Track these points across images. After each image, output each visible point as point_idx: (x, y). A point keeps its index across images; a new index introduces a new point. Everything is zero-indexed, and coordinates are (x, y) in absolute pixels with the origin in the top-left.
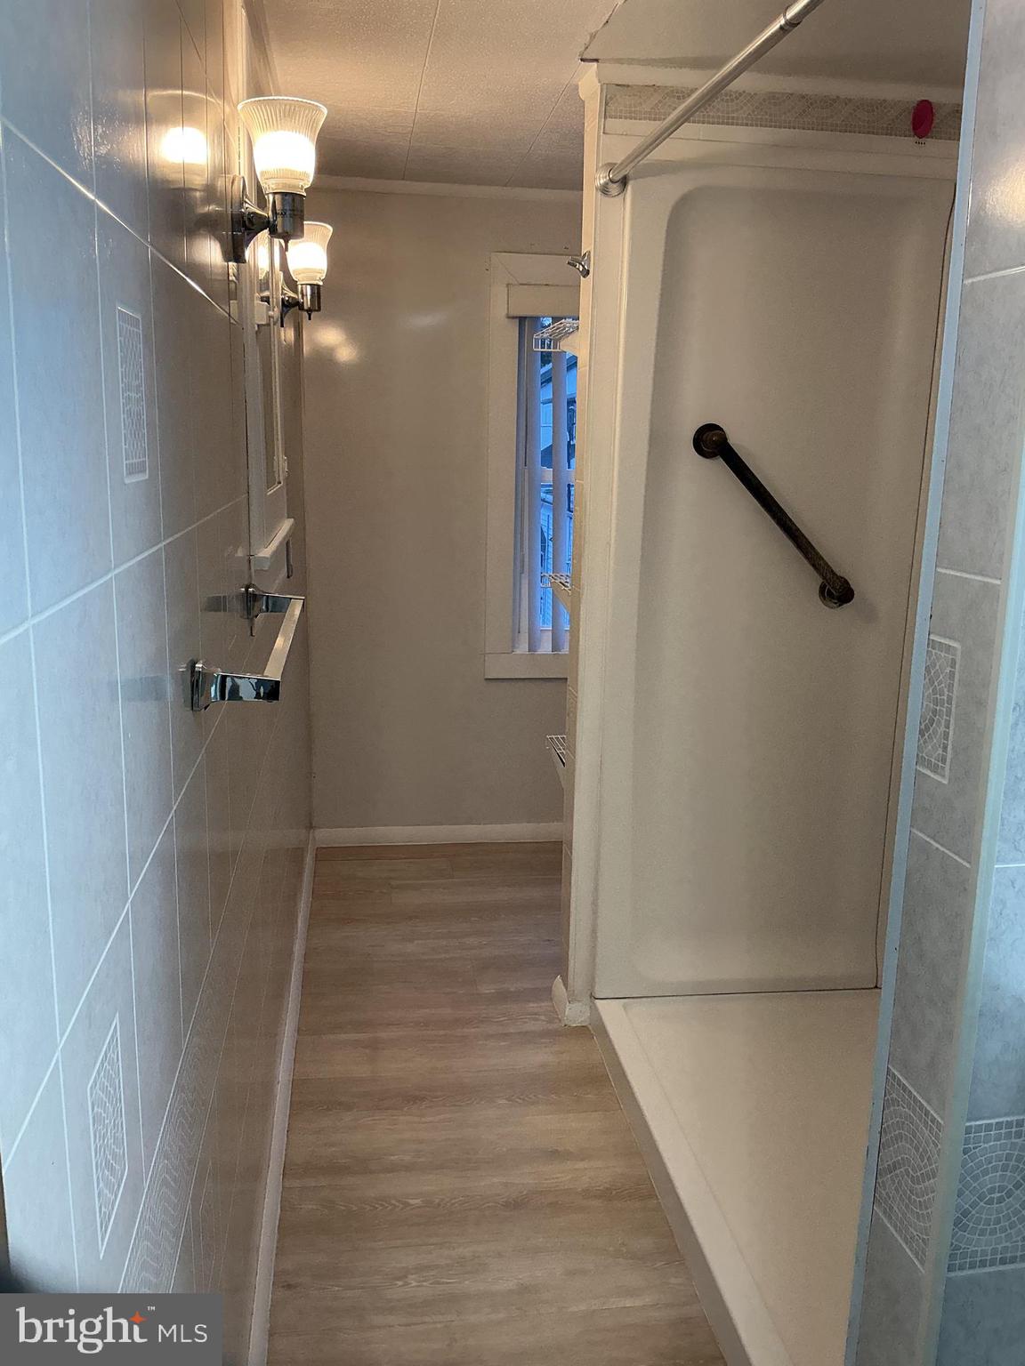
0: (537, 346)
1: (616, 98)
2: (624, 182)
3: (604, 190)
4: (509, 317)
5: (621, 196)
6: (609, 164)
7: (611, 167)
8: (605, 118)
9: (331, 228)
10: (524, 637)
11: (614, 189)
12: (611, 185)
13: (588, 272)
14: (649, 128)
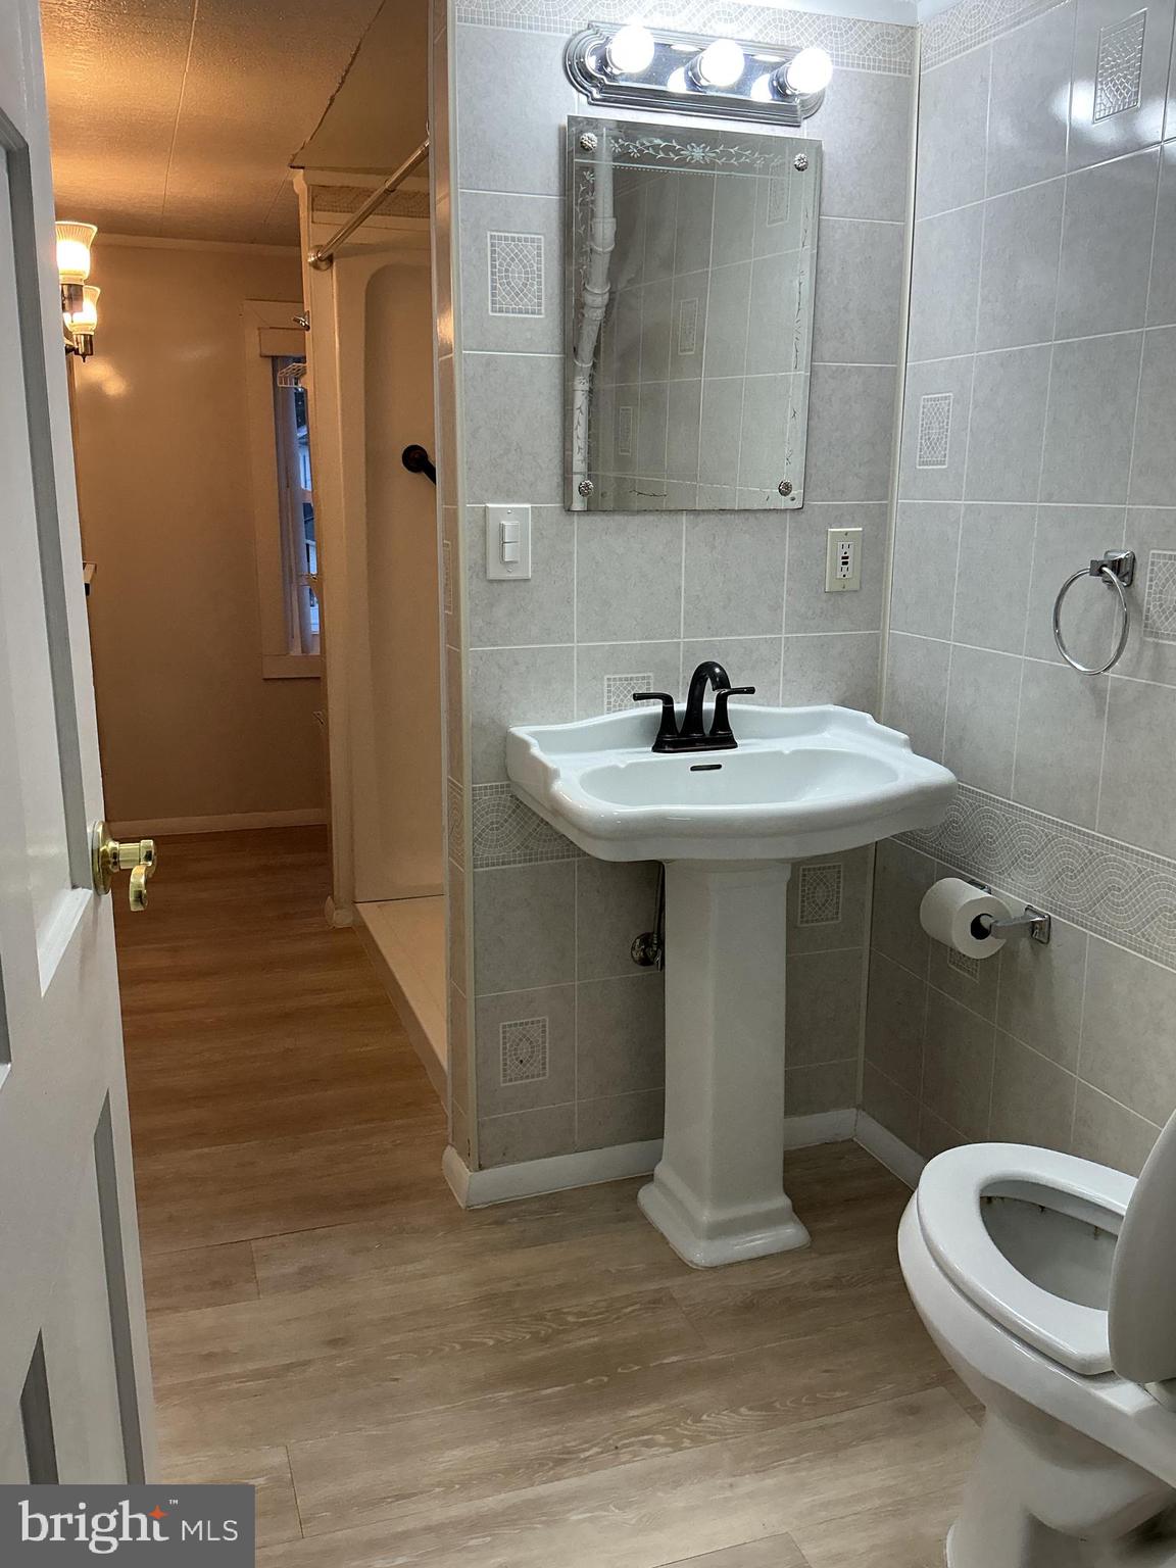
0: (281, 383)
1: (320, 196)
2: (330, 259)
3: (315, 265)
4: (261, 356)
5: (329, 270)
6: (317, 246)
7: (318, 248)
8: (313, 210)
9: (98, 290)
10: (297, 643)
11: (323, 265)
12: (319, 263)
13: (309, 327)
14: (344, 218)
